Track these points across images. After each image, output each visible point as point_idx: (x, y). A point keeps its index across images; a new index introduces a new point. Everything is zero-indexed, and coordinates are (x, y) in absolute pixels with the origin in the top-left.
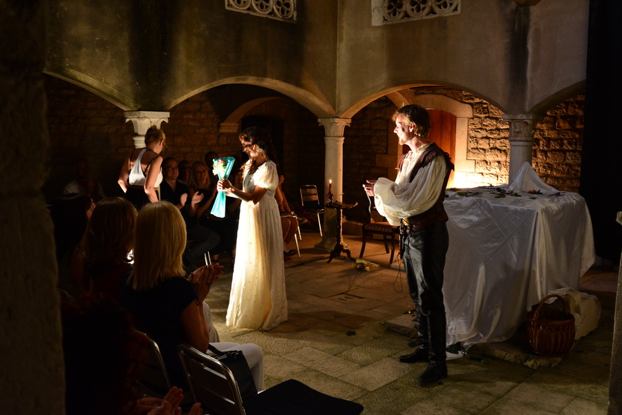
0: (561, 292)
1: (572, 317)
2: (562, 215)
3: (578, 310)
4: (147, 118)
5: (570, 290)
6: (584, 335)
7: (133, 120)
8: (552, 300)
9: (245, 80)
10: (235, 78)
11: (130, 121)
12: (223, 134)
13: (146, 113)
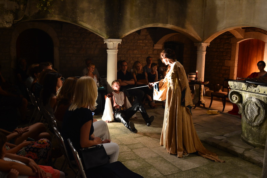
11: (106, 43)
12: (155, 49)
13: (111, 40)
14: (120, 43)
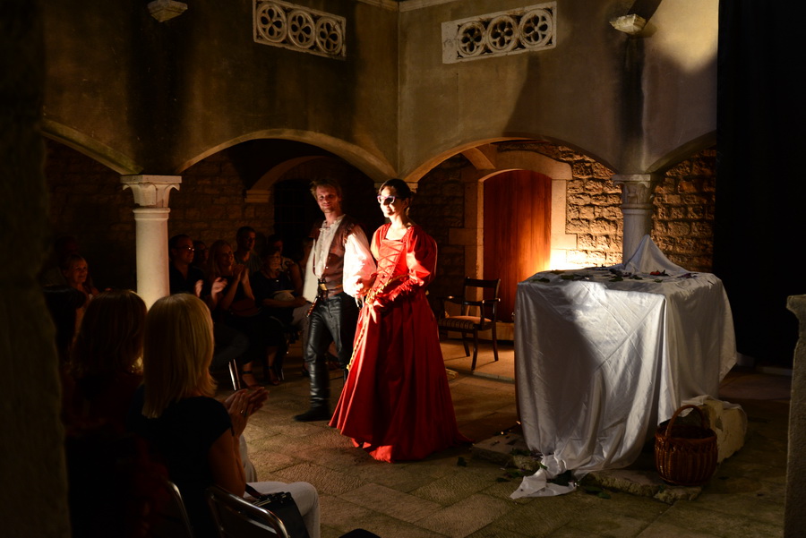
0: (697, 401)
1: (712, 434)
2: (694, 302)
3: (719, 425)
4: (151, 183)
5: (708, 399)
6: (728, 457)
7: (133, 186)
8: (685, 413)
9: (280, 133)
10: (267, 131)
11: (130, 189)
12: (250, 204)
13: (151, 178)
14: (178, 188)
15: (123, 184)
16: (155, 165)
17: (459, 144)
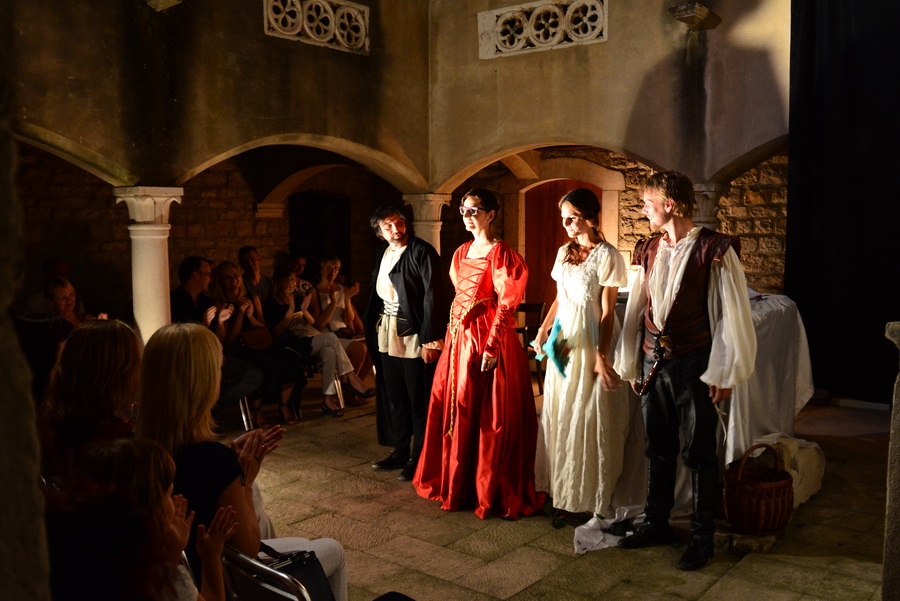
0: (771, 439)
1: (788, 477)
2: (767, 327)
3: (794, 466)
4: (149, 196)
5: (781, 437)
6: (804, 501)
7: (127, 200)
8: (758, 452)
9: (296, 138)
10: (281, 136)
11: (124, 203)
12: (260, 219)
13: (148, 190)
14: (179, 201)
15: (116, 198)
16: (152, 175)
17: (499, 151)
